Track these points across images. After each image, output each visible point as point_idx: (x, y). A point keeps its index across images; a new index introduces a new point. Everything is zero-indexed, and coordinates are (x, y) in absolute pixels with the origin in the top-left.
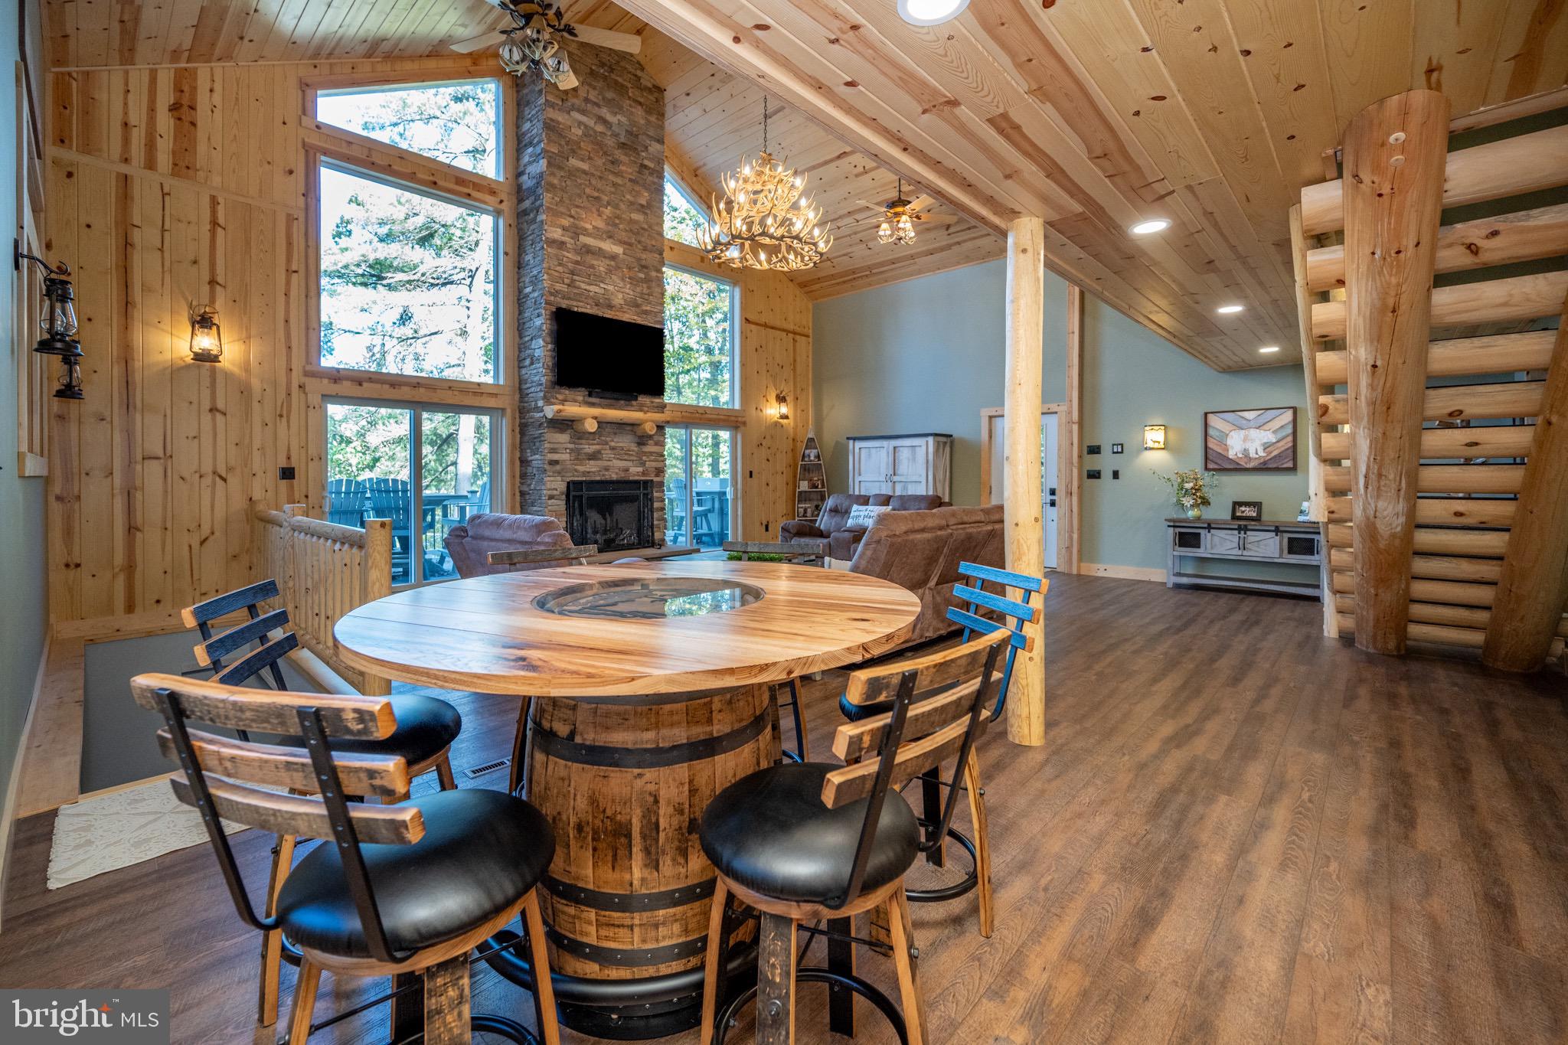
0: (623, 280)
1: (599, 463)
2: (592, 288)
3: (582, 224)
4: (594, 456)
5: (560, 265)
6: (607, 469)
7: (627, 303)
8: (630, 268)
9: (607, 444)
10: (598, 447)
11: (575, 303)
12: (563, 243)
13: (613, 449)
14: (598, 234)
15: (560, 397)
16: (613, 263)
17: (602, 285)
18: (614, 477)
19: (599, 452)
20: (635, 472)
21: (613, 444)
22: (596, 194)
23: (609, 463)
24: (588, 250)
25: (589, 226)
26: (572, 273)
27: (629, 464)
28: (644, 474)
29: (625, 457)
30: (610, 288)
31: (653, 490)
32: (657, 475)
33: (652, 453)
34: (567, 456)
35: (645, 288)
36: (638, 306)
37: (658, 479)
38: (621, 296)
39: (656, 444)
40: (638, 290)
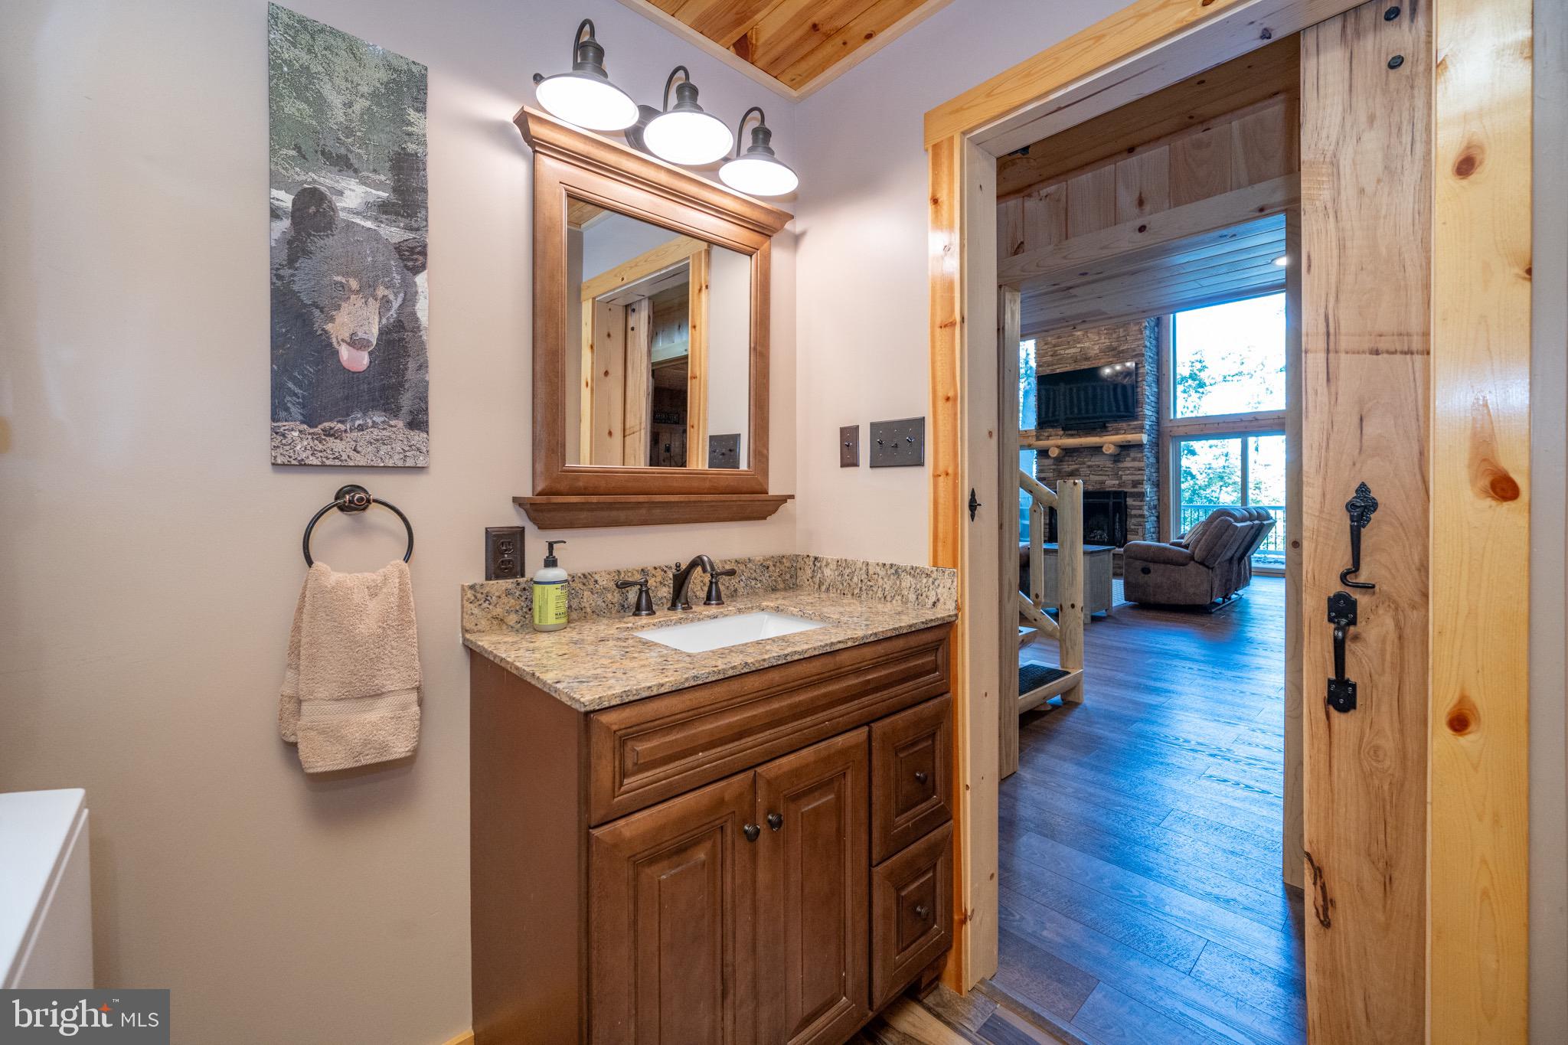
0: (1099, 334)
2: (1073, 351)
5: (1046, 344)
11: (1058, 367)
13: (1089, 467)
15: (1046, 434)
17: (1078, 346)
19: (1077, 470)
21: (1089, 463)
26: (1055, 346)
27: (1104, 478)
28: (1120, 485)
29: (1100, 473)
30: (1087, 344)
31: (1128, 499)
32: (1134, 486)
33: (1128, 468)
34: (1051, 474)
35: (1121, 332)
36: (1114, 349)
37: (1136, 490)
38: (1097, 347)
39: (1134, 460)
40: (1114, 336)
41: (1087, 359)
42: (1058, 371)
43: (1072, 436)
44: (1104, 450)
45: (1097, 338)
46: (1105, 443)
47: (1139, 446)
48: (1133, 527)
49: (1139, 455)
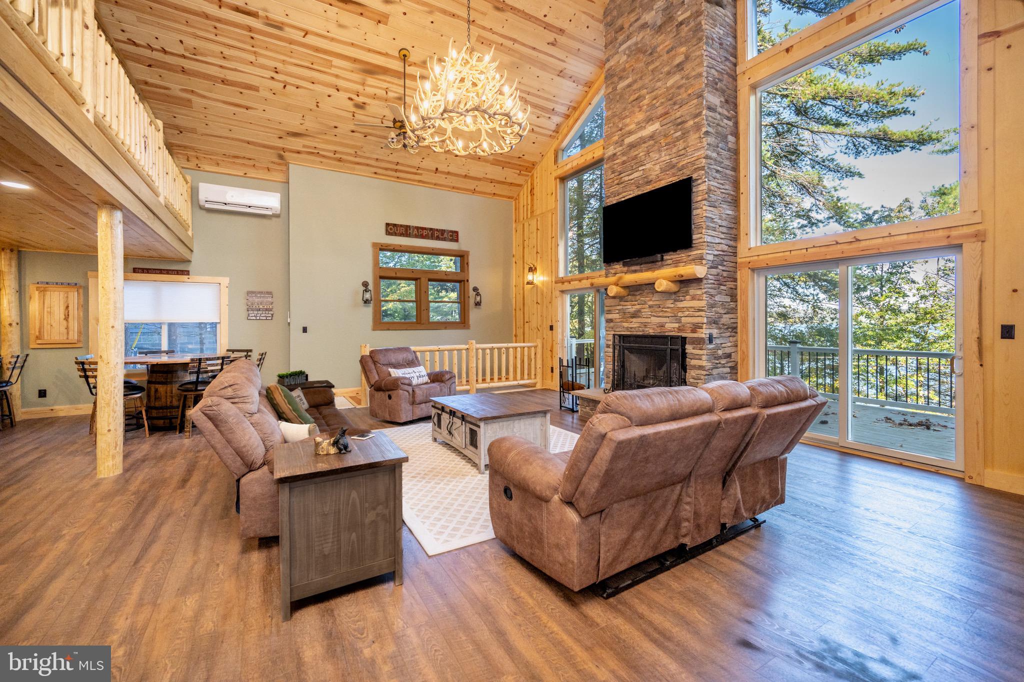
1: (639, 320)
2: (636, 175)
3: (627, 129)
4: (635, 315)
5: (613, 172)
6: (645, 325)
7: (663, 170)
8: (666, 136)
9: (645, 303)
10: (638, 307)
11: (621, 196)
12: (615, 154)
13: (650, 307)
14: (640, 127)
15: (613, 271)
16: (651, 142)
17: (640, 168)
18: (651, 332)
19: (639, 311)
20: (671, 327)
21: (651, 303)
22: (637, 95)
23: (648, 320)
24: (632, 146)
25: (632, 127)
28: (679, 329)
29: (661, 314)
30: (648, 166)
31: (687, 346)
32: (694, 331)
33: (688, 308)
34: (617, 316)
35: (681, 145)
36: (673, 167)
37: (695, 335)
38: (657, 167)
39: (693, 298)
40: (674, 150)
41: (649, 182)
42: (623, 199)
43: (635, 271)
44: (656, 286)
45: (657, 156)
46: (658, 279)
47: (698, 280)
48: (691, 380)
49: (699, 292)
